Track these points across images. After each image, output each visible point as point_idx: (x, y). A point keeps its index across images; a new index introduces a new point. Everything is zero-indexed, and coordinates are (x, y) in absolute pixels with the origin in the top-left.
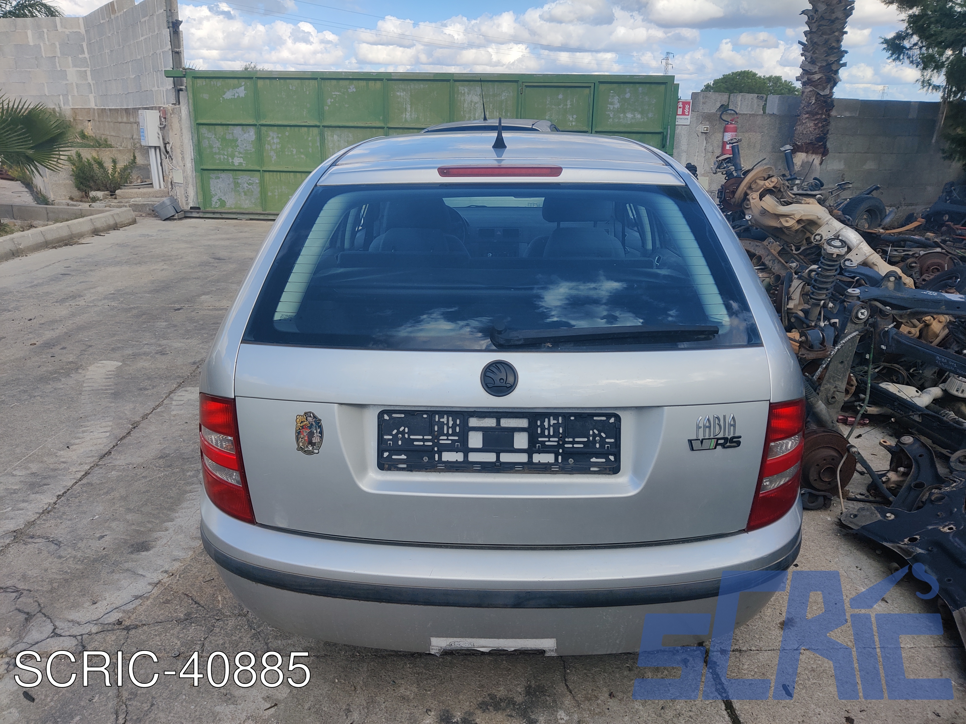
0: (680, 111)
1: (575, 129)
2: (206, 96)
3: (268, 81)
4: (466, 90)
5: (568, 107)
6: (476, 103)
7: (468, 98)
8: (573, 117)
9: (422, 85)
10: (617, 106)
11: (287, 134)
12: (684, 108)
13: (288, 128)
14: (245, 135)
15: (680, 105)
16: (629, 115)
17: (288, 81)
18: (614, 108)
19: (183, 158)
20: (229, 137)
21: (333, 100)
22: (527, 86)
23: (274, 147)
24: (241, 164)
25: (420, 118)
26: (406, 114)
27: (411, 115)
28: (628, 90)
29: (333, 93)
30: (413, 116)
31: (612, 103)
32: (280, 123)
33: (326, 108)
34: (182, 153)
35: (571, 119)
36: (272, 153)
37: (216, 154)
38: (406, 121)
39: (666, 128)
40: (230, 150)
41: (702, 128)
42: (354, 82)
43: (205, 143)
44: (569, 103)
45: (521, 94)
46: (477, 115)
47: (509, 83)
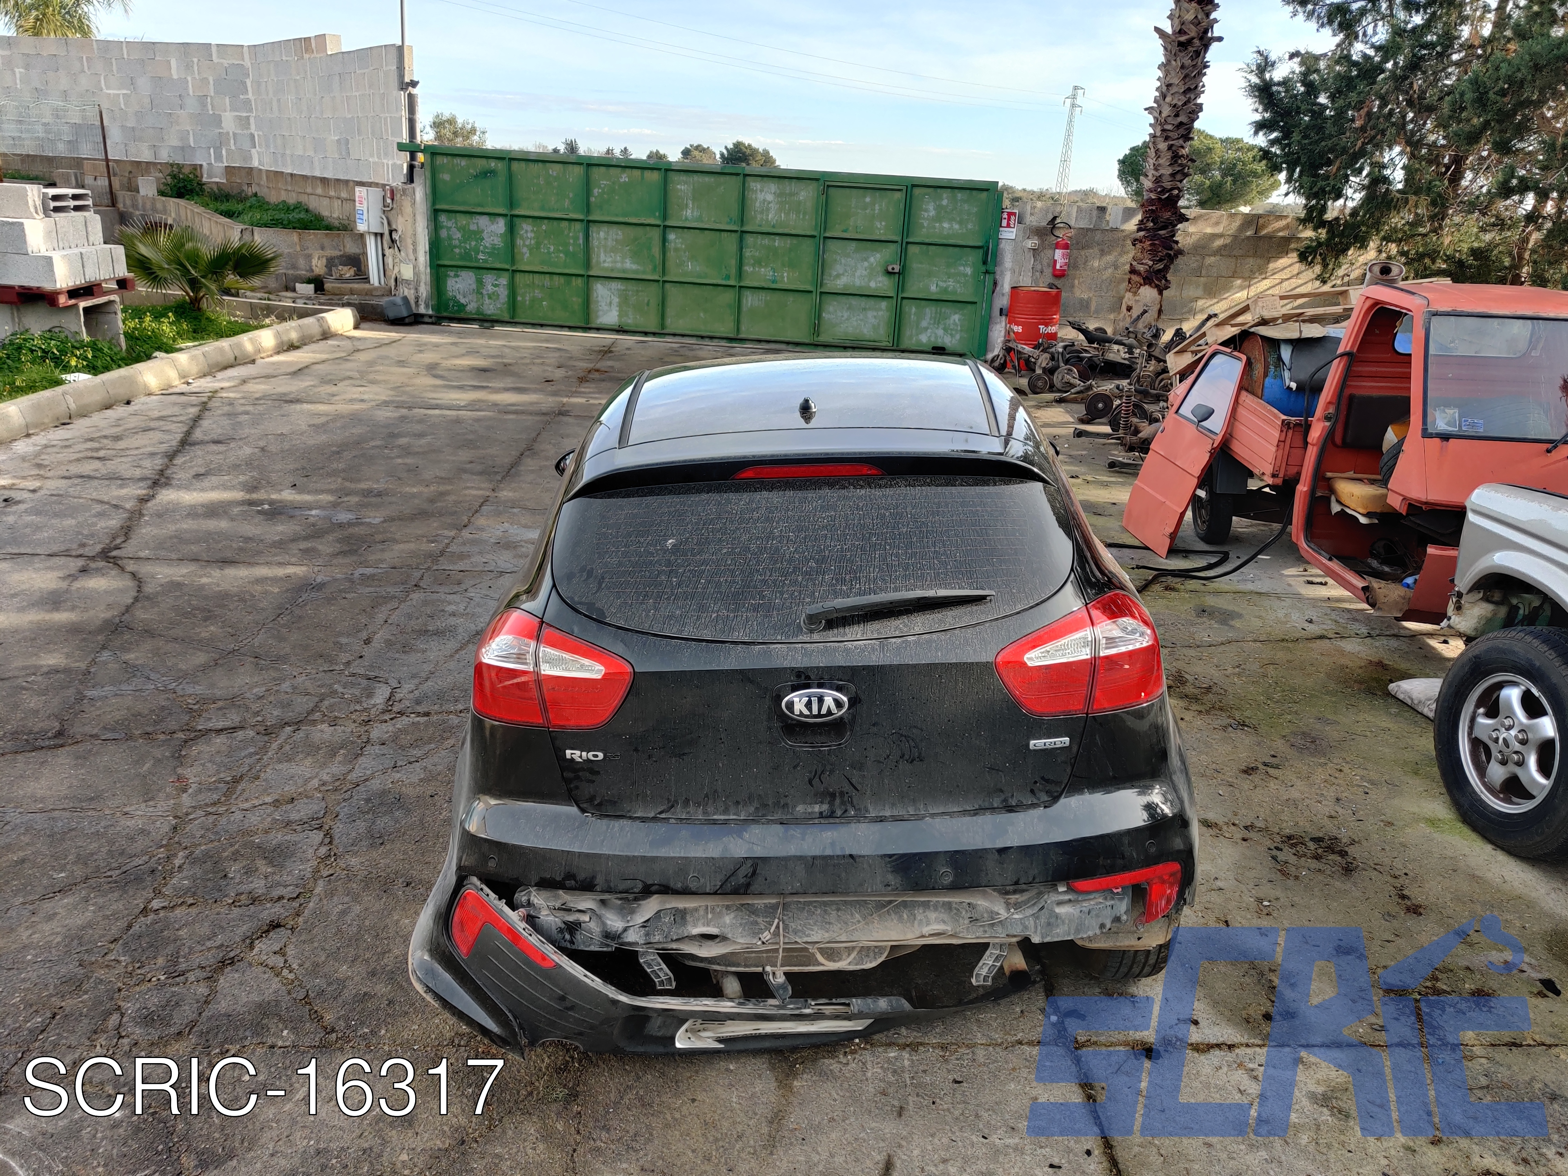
0: (1004, 223)
1: (883, 238)
2: (446, 177)
3: (523, 164)
4: (759, 186)
5: (876, 212)
6: (769, 203)
7: (761, 196)
9: (707, 179)
10: (932, 213)
11: (544, 227)
12: (1009, 219)
13: (546, 221)
14: (492, 227)
15: (1005, 216)
16: (946, 225)
17: (548, 165)
19: (415, 251)
20: (473, 227)
21: (600, 191)
22: (829, 186)
23: (528, 243)
24: (485, 261)
25: (704, 216)
26: (687, 212)
27: (693, 212)
28: (945, 196)
29: (602, 183)
30: (696, 214)
31: (926, 210)
32: (536, 214)
33: (593, 199)
34: (414, 244)
35: (879, 226)
36: (525, 250)
37: (455, 247)
38: (686, 219)
39: (987, 242)
40: (473, 243)
41: (1031, 243)
43: (443, 233)
45: (822, 194)
46: (770, 216)
47: (808, 182)
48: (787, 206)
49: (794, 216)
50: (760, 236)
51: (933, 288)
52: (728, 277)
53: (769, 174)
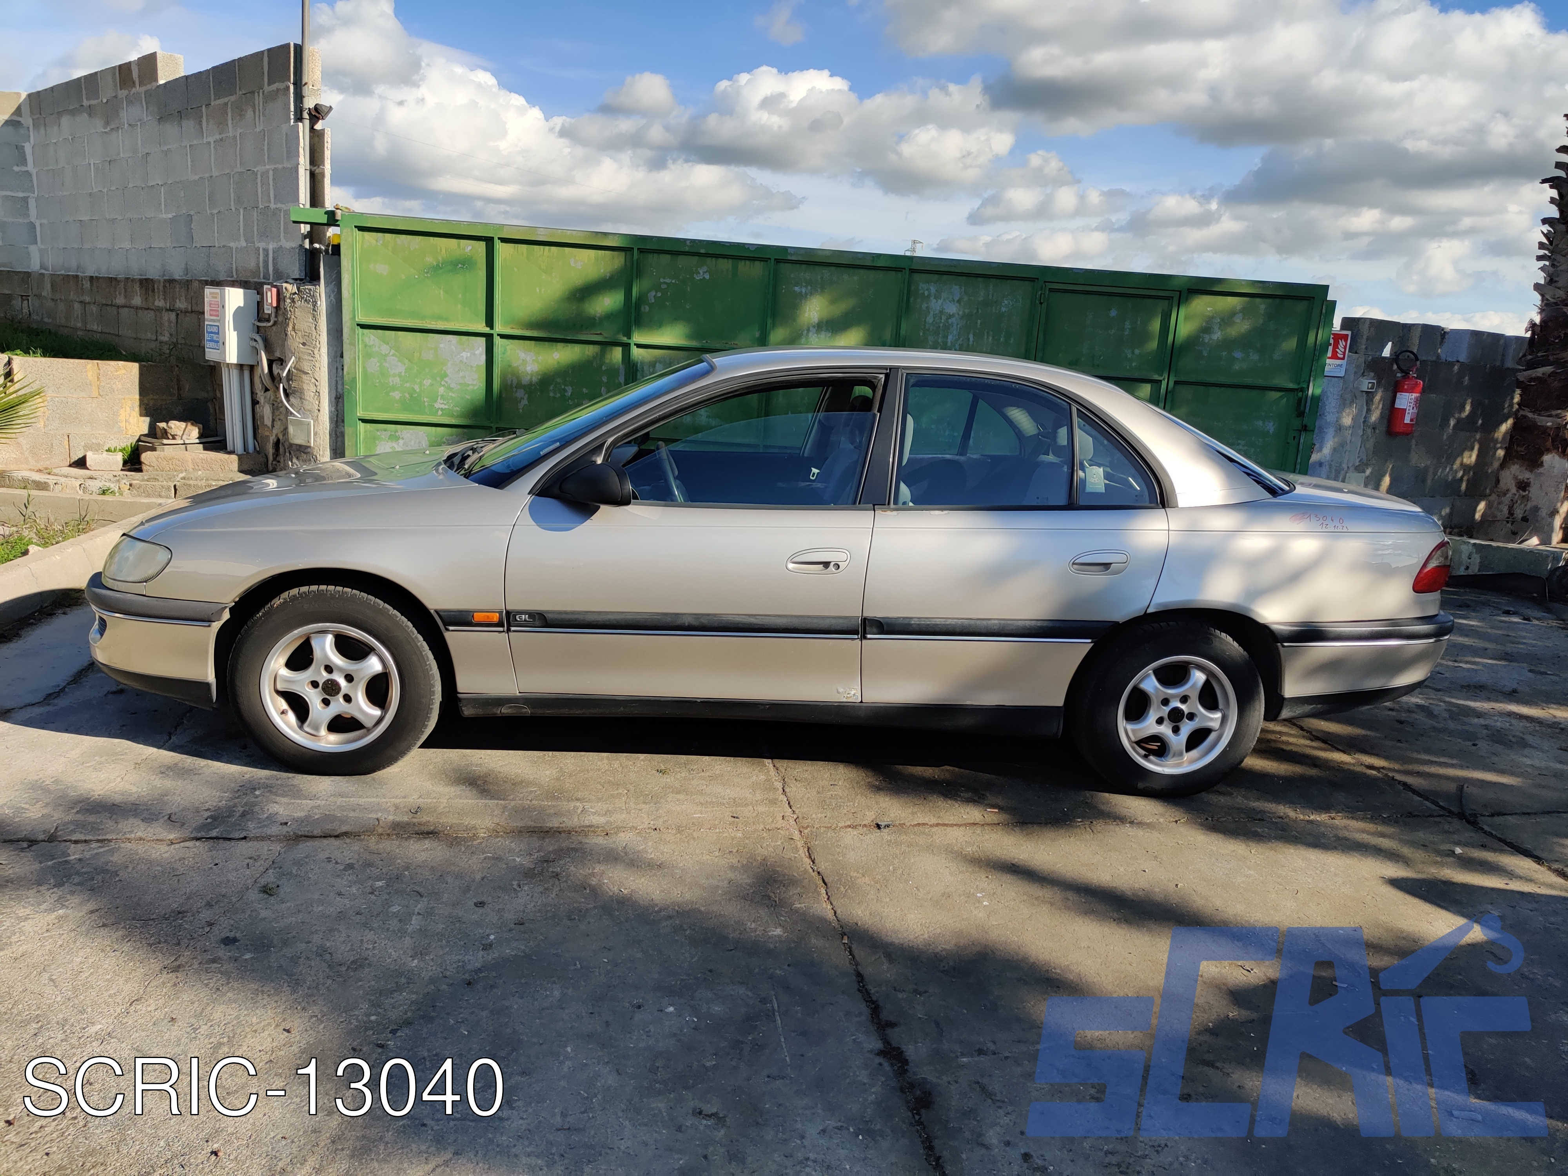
0: (1330, 351)
2: (382, 269)
4: (933, 290)
5: (1126, 333)
6: (950, 316)
7: (935, 305)
8: (1134, 353)
10: (1217, 336)
11: (556, 356)
14: (464, 354)
16: (1238, 354)
17: (567, 250)
18: (1211, 339)
19: (317, 394)
20: (428, 355)
21: (659, 294)
23: (526, 381)
24: (447, 413)
29: (662, 280)
31: (1208, 331)
32: (543, 333)
33: (646, 309)
34: (316, 383)
36: (520, 393)
37: (394, 388)
40: (427, 382)
41: (1364, 383)
42: (709, 260)
43: (373, 366)
44: (1128, 325)
45: (1041, 303)
46: (950, 338)
47: (1017, 283)
48: (979, 321)
49: (991, 338)
53: (952, 270)
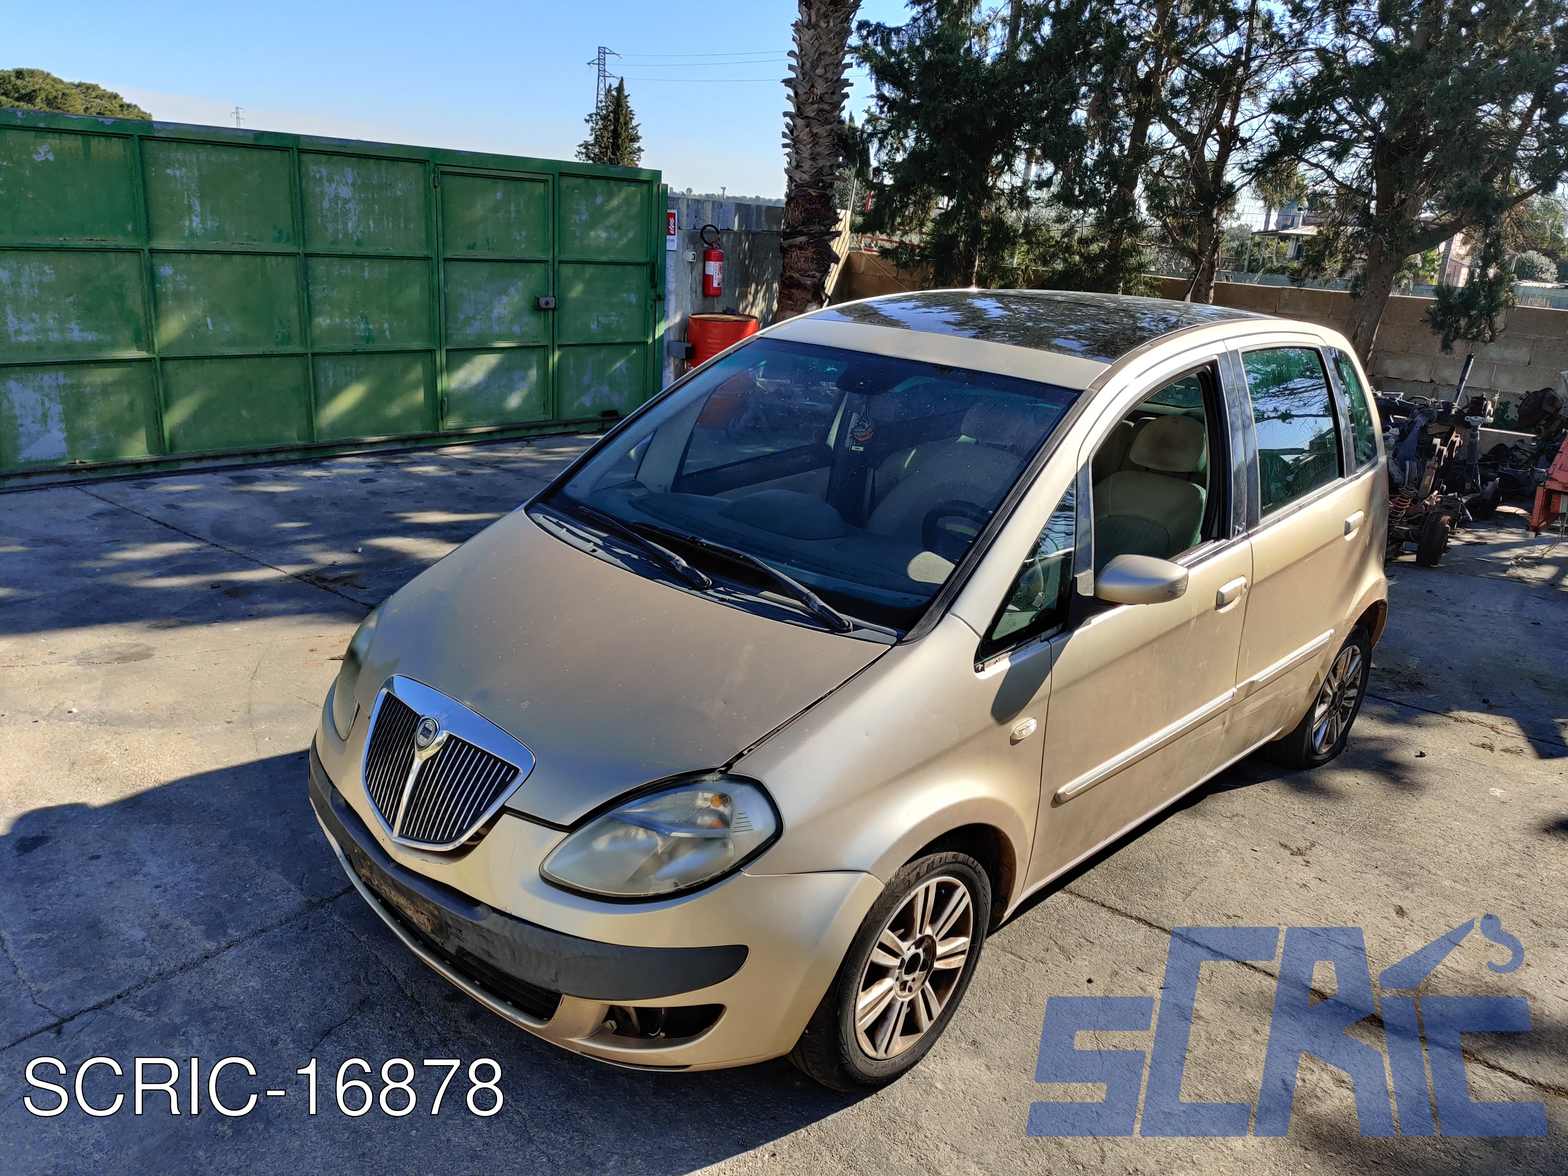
1: (527, 256)
4: (324, 173)
5: (513, 215)
6: (346, 201)
7: (330, 189)
8: (520, 235)
9: (225, 156)
10: (584, 216)
12: (668, 224)
16: (602, 234)
18: (580, 220)
22: (443, 173)
25: (227, 227)
26: (191, 221)
27: (203, 221)
28: (598, 190)
30: (209, 223)
31: (578, 212)
35: (518, 238)
38: (193, 234)
39: (655, 256)
41: (688, 255)
42: (50, 136)
44: (513, 208)
45: (435, 187)
46: (350, 225)
47: (408, 165)
48: (376, 206)
49: (391, 224)
50: (336, 261)
51: (594, 326)
52: (287, 339)
53: (343, 151)
